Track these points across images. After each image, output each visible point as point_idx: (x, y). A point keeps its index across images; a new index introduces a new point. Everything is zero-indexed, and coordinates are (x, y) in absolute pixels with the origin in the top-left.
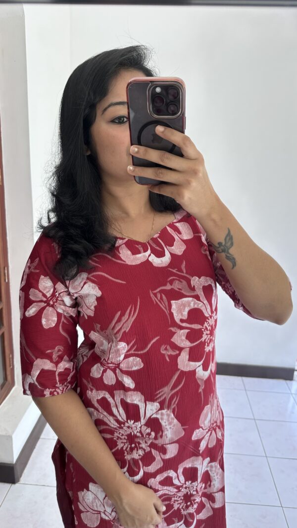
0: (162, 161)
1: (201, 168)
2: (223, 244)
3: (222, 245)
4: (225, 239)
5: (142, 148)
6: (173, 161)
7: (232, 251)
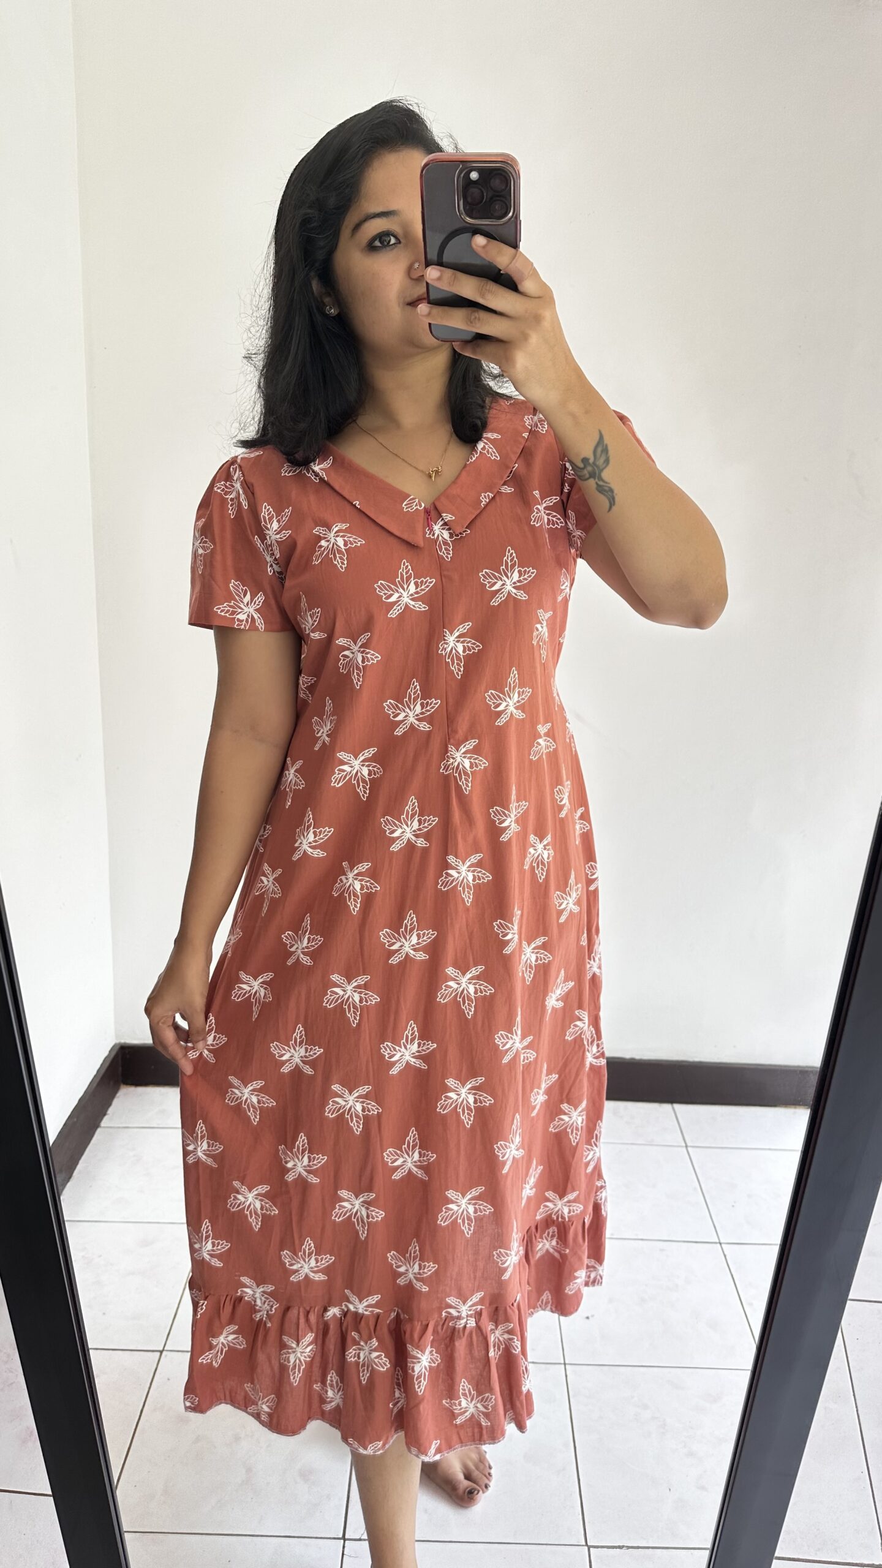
0: (483, 296)
1: (547, 314)
2: (591, 461)
3: (589, 464)
4: (595, 452)
5: (448, 273)
6: (499, 299)
7: (606, 475)
